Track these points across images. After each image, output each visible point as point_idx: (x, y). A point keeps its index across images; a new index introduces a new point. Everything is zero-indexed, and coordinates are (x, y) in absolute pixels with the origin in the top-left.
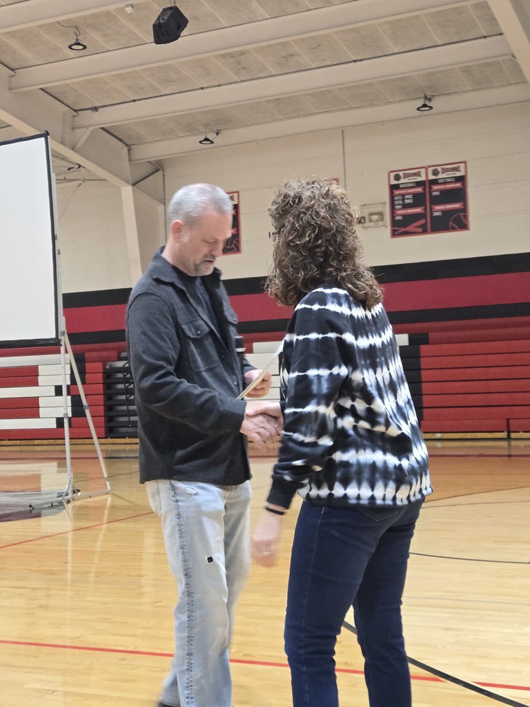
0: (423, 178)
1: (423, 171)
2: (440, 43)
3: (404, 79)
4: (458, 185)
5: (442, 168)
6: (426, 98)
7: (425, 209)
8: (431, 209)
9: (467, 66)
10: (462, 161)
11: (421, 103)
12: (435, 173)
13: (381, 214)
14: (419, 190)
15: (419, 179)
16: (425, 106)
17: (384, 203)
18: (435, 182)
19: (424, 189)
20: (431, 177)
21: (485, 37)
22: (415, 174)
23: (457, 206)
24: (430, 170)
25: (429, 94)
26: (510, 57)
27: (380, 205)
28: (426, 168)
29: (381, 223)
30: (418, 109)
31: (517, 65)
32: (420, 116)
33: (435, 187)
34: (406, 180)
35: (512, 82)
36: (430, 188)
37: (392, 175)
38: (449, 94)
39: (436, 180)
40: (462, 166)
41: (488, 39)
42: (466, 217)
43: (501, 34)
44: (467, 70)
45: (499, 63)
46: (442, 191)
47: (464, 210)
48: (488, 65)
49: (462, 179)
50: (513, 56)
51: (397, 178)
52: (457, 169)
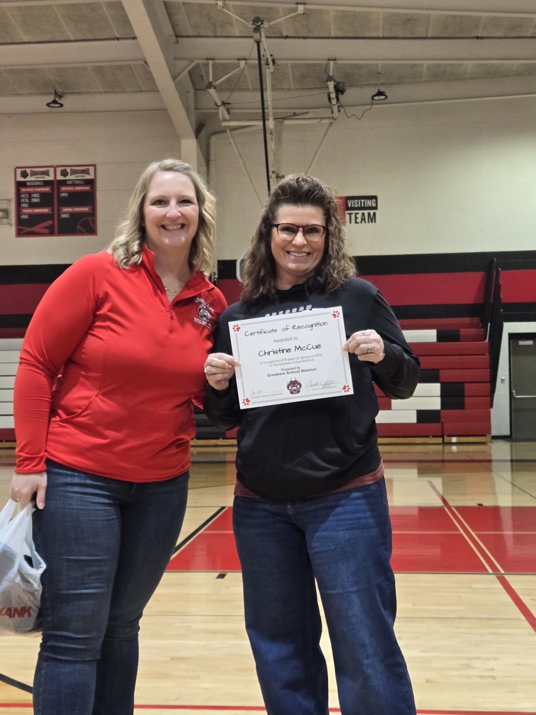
0: (51, 178)
1: (51, 170)
2: (72, 38)
3: (33, 71)
4: (87, 188)
5: (71, 170)
6: (56, 94)
7: (53, 210)
8: (59, 210)
9: (100, 66)
10: (90, 163)
11: (51, 98)
12: (64, 173)
13: (6, 212)
14: (47, 189)
15: (47, 178)
16: (55, 102)
17: (9, 200)
18: (64, 183)
19: (52, 189)
20: (60, 177)
21: (118, 39)
22: (42, 173)
23: (86, 209)
24: (59, 170)
25: (60, 90)
26: (142, 62)
27: (5, 202)
28: (55, 168)
29: (5, 220)
30: (48, 105)
31: (150, 72)
32: (50, 112)
33: (63, 189)
34: (33, 178)
35: (144, 89)
36: (59, 189)
37: (19, 171)
38: (79, 93)
39: (65, 181)
40: (91, 169)
41: (121, 42)
42: (94, 222)
43: (134, 38)
44: (99, 70)
45: (131, 68)
46: (70, 193)
47: (93, 214)
48: (120, 68)
49: (91, 183)
50: (146, 62)
51: (24, 174)
52: (87, 172)
